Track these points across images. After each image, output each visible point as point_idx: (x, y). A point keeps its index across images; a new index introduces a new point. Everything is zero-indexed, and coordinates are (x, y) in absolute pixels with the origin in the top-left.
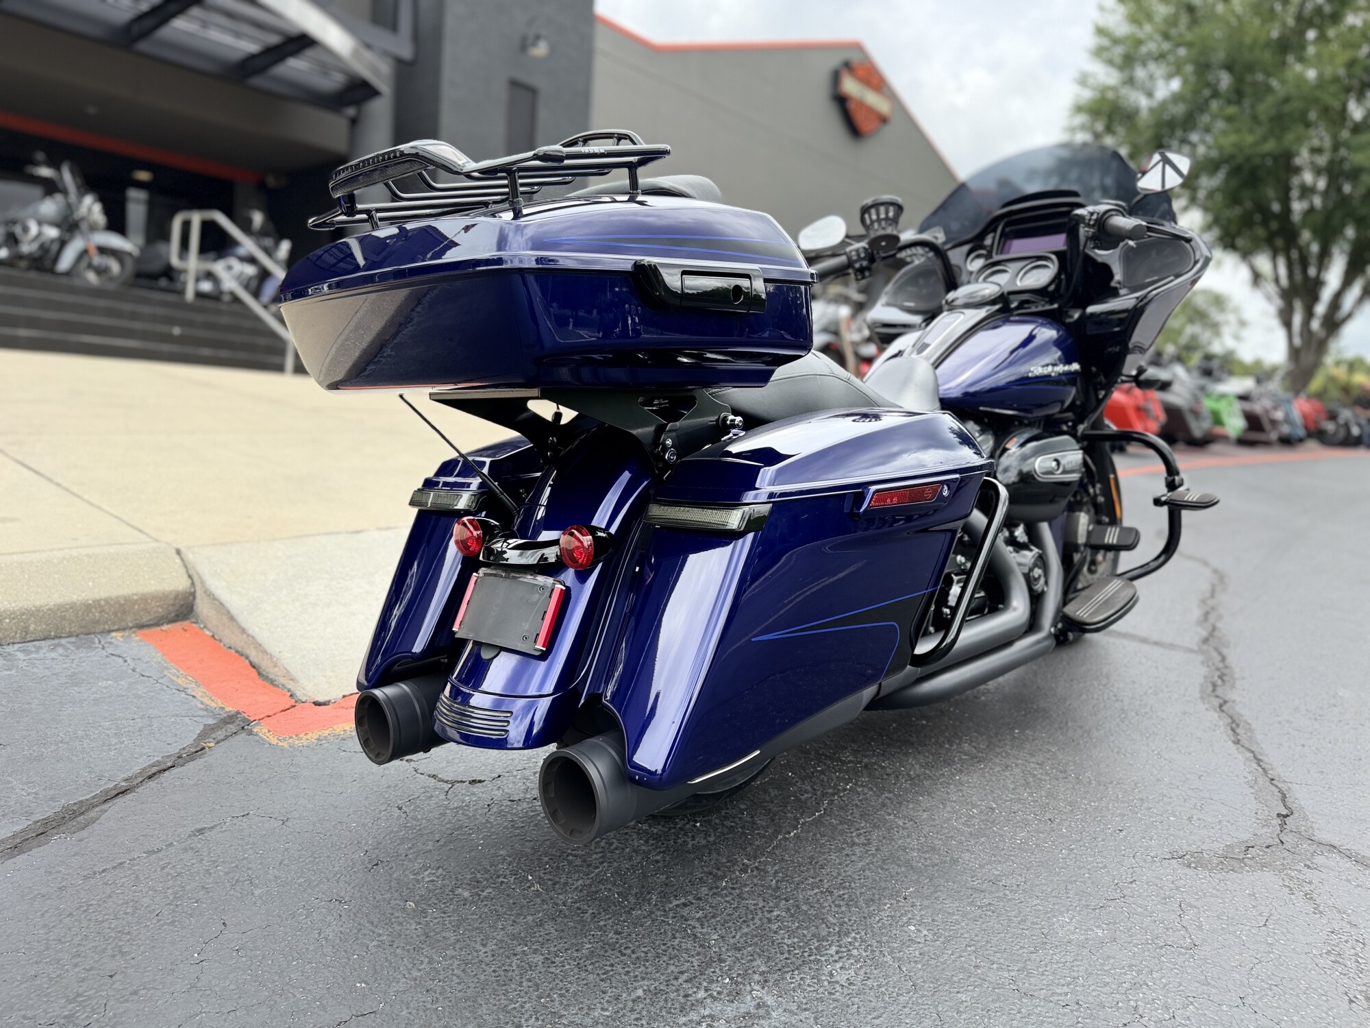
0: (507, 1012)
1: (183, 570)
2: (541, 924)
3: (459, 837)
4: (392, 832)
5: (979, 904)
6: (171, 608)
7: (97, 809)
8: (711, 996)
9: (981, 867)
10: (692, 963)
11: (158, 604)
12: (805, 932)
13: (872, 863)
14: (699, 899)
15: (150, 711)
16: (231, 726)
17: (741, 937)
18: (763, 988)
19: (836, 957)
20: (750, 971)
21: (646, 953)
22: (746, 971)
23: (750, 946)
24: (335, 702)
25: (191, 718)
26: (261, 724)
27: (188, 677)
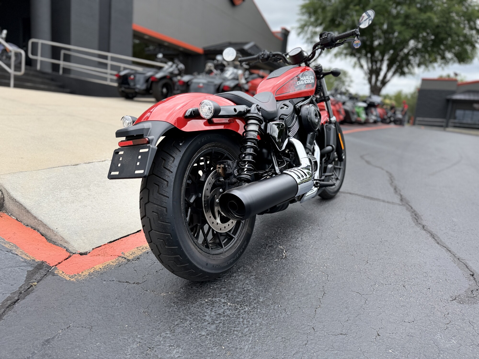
16: (42, 271)
24: (89, 253)
25: (19, 267)
26: (58, 269)
27: (11, 243)
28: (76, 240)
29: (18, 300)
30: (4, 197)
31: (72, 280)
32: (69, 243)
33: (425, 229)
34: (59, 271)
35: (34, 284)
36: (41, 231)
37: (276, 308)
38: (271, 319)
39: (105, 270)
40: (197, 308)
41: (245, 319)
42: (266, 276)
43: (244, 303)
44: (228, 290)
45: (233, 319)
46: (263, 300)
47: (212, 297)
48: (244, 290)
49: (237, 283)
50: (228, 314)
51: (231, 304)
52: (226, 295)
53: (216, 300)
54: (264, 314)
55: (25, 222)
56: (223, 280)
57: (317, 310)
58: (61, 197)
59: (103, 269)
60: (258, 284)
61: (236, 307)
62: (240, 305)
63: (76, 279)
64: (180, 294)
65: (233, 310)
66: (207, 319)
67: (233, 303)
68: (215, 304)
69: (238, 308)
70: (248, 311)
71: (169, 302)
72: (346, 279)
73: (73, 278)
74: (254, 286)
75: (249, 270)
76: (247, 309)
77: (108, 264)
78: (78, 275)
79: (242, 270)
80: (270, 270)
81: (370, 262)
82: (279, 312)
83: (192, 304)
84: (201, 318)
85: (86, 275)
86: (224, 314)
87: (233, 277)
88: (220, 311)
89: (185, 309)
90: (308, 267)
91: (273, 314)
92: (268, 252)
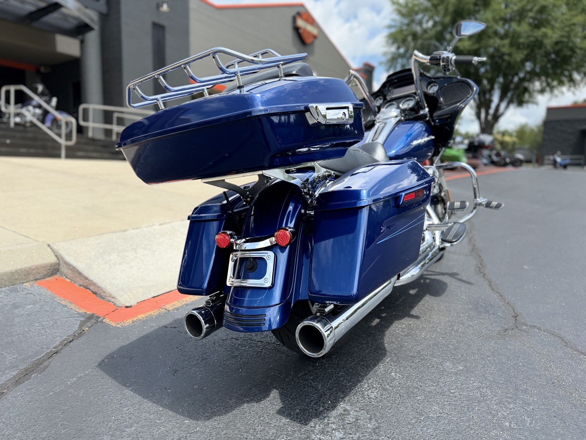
0: (249, 425)
1: (52, 254)
2: (251, 389)
3: (206, 357)
4: (178, 358)
5: (415, 362)
6: (49, 271)
7: (47, 362)
8: (325, 409)
9: (412, 348)
10: (314, 397)
11: (43, 269)
12: (353, 380)
13: (371, 350)
14: (310, 371)
15: (54, 317)
16: (92, 320)
17: (330, 385)
18: (344, 403)
19: (368, 388)
20: (337, 398)
21: (296, 395)
22: (336, 397)
23: (335, 388)
24: (134, 306)
25: (73, 318)
28: (122, 295)
30: (59, 263)
31: (117, 326)
32: (117, 299)
34: (107, 320)
35: (86, 329)
36: (91, 290)
39: (147, 318)
58: (110, 260)
63: (121, 325)
77: (150, 314)
85: (130, 322)
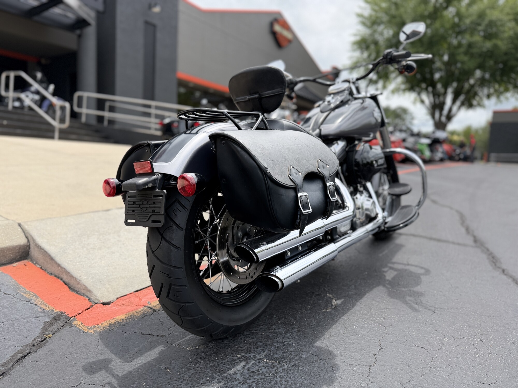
1: (22, 234)
6: (17, 254)
11: (10, 252)
15: (12, 316)
16: (59, 322)
24: (113, 302)
25: (36, 318)
26: (76, 319)
27: (31, 293)
28: (100, 288)
29: (30, 353)
30: (30, 245)
31: (90, 332)
32: (92, 292)
33: (505, 273)
34: (77, 323)
35: (49, 336)
36: (64, 280)
37: (321, 365)
38: (314, 378)
39: (127, 321)
40: (228, 364)
41: (283, 378)
42: (311, 328)
43: (283, 360)
44: (265, 345)
45: (269, 378)
46: (306, 356)
47: (246, 352)
48: (284, 345)
49: (277, 336)
50: (264, 372)
51: (268, 361)
52: (262, 350)
53: (250, 356)
54: (307, 372)
55: (49, 270)
56: (260, 333)
57: (371, 368)
58: (88, 244)
59: (125, 319)
60: (301, 337)
61: (274, 364)
62: (278, 362)
63: (95, 330)
64: (209, 349)
65: (270, 368)
66: (238, 378)
67: (270, 359)
68: (249, 360)
69: (276, 366)
70: (288, 369)
71: (195, 357)
72: (408, 332)
73: (92, 329)
74: (296, 340)
75: (292, 321)
76: (286, 367)
77: (131, 314)
78: (97, 327)
79: (283, 321)
80: (316, 321)
81: (438, 312)
82: (324, 370)
83: (222, 360)
84: (231, 376)
85: (106, 326)
86: (259, 372)
87: (272, 329)
88: (254, 368)
89: (214, 365)
90: (362, 318)
91: (317, 373)
92: (314, 301)
